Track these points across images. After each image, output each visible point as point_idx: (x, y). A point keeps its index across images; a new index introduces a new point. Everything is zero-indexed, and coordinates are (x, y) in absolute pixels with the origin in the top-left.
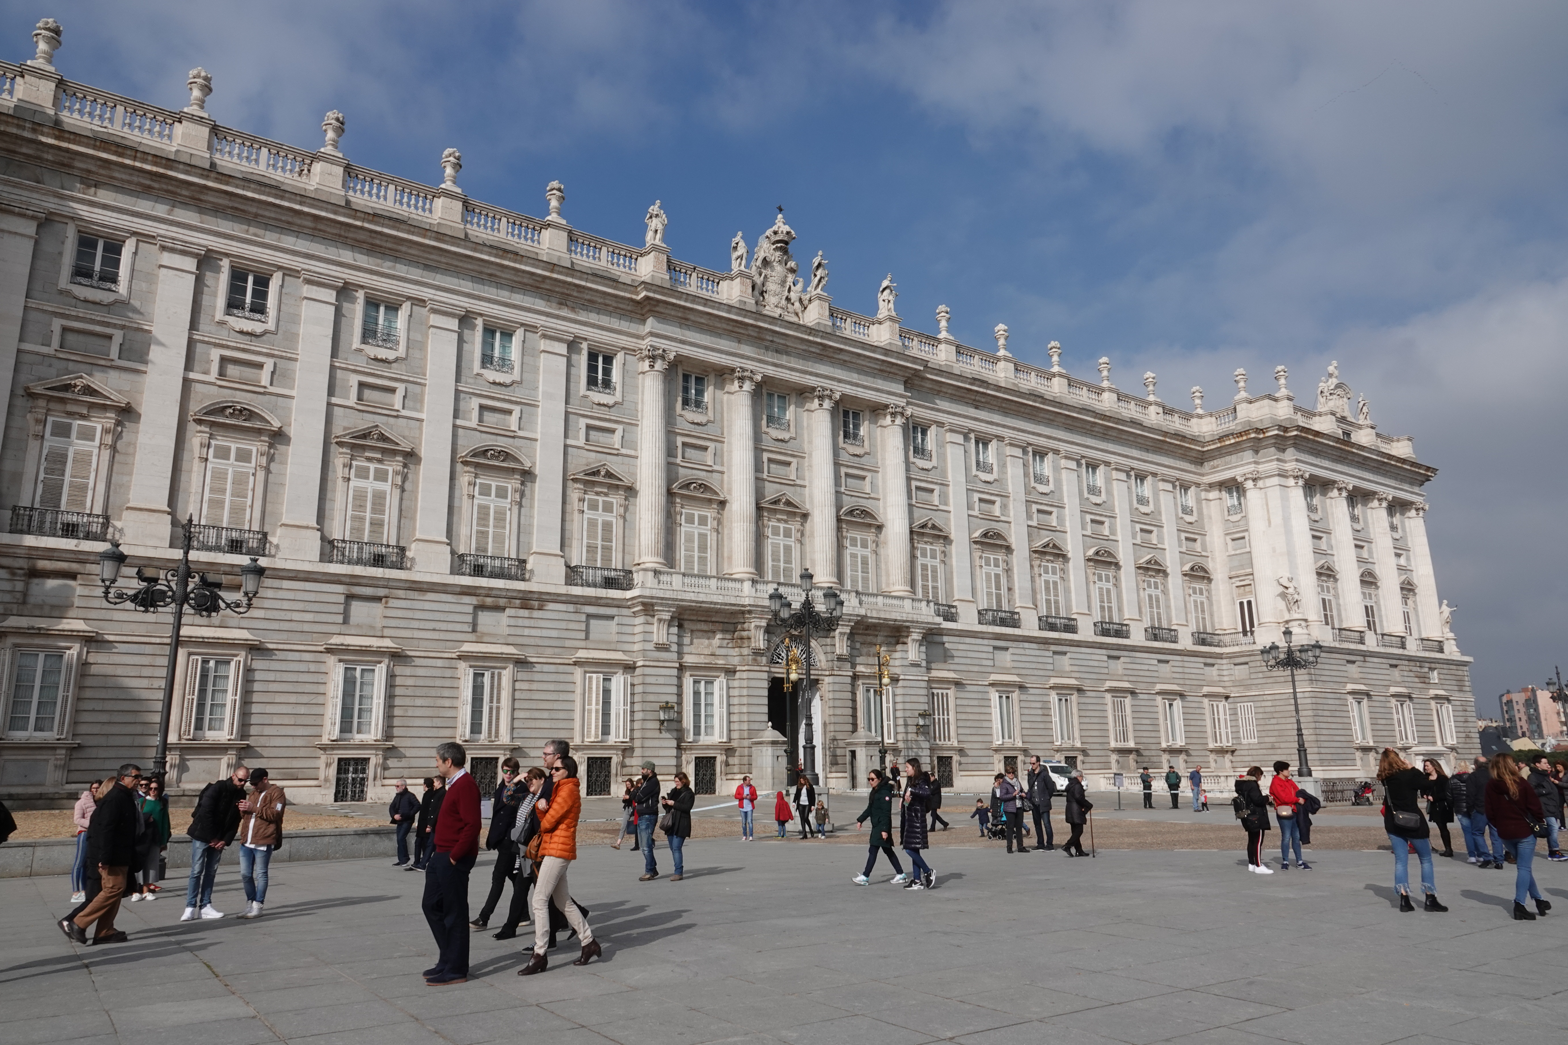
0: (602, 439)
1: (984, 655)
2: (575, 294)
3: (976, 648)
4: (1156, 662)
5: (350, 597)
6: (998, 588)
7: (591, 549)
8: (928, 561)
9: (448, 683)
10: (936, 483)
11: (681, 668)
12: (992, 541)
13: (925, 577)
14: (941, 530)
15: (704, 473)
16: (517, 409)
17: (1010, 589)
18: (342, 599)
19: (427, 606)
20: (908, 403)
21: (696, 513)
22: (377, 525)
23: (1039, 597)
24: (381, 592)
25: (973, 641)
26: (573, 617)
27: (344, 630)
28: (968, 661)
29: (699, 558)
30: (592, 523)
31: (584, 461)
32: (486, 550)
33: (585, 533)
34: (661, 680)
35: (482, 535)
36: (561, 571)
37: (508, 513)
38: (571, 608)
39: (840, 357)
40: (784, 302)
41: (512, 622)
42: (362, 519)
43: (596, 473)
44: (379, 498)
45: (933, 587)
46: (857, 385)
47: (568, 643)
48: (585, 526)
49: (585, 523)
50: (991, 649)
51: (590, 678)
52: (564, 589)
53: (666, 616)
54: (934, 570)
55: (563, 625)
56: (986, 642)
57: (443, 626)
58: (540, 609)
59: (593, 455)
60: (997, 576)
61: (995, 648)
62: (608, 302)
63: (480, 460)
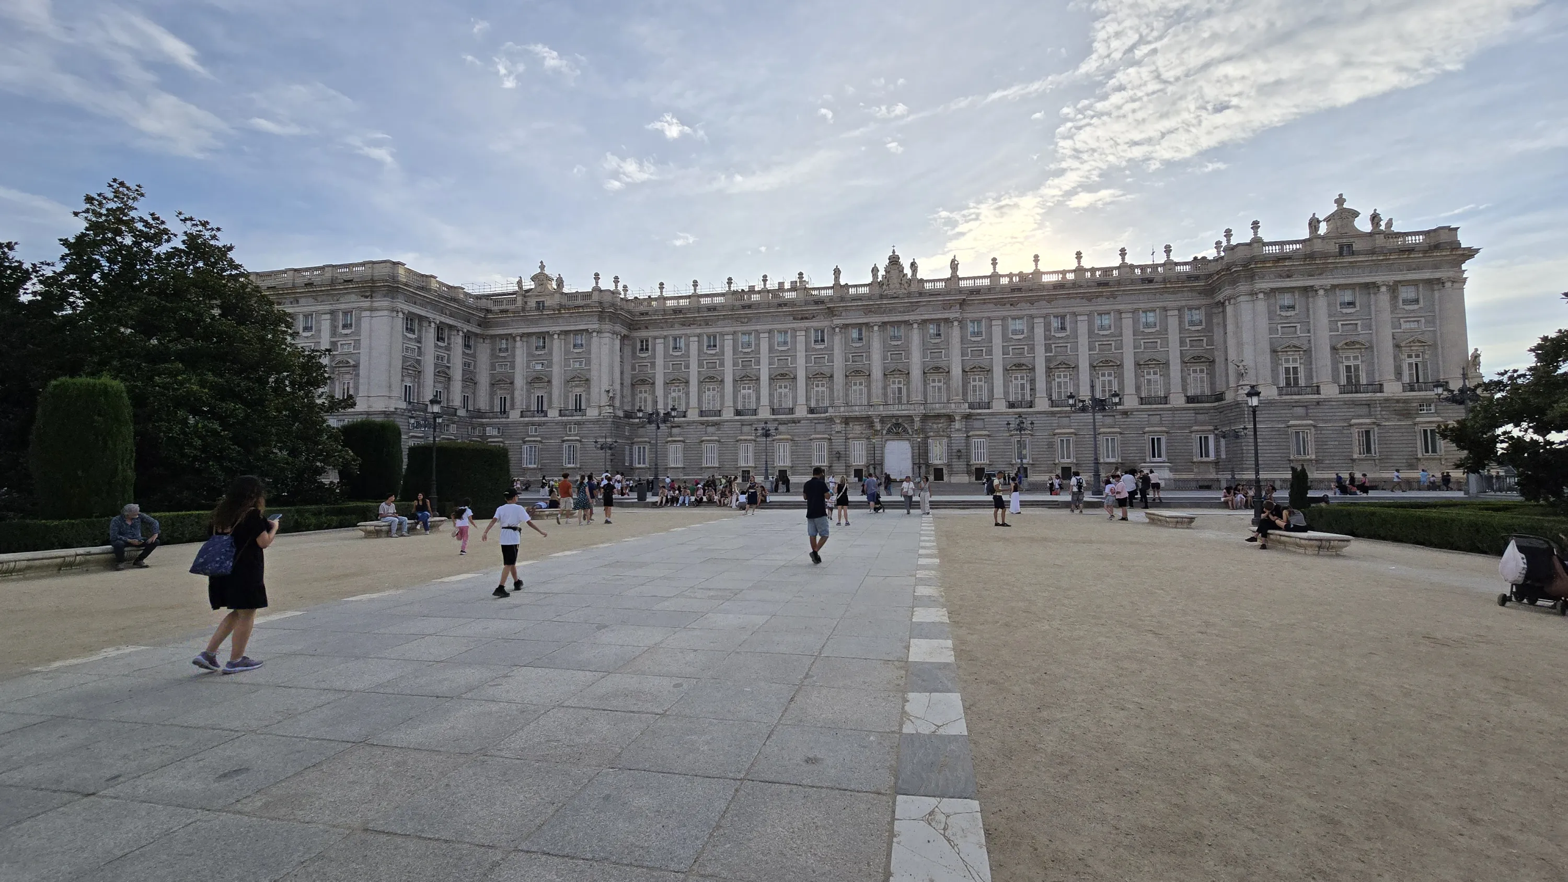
0: (821, 362)
3: (1003, 420)
4: (1146, 416)
5: (742, 425)
6: (1023, 390)
7: (817, 401)
8: (977, 383)
11: (847, 439)
12: (1019, 368)
13: (974, 391)
14: (985, 368)
15: (862, 366)
16: (789, 358)
17: (1031, 389)
21: (858, 381)
22: (749, 403)
23: (1053, 390)
25: (1002, 416)
26: (809, 425)
28: (998, 426)
29: (859, 398)
30: (817, 392)
31: (814, 371)
32: (782, 406)
33: (815, 395)
35: (781, 402)
36: (806, 410)
37: (789, 393)
38: (809, 421)
40: (898, 286)
41: (790, 428)
42: (745, 402)
43: (818, 374)
44: (750, 395)
45: (979, 395)
47: (809, 433)
49: (815, 392)
50: (1013, 419)
52: (807, 416)
53: (838, 421)
54: (981, 387)
56: (1010, 416)
58: (799, 422)
59: (817, 368)
60: (1022, 385)
61: (1015, 418)
63: (779, 377)
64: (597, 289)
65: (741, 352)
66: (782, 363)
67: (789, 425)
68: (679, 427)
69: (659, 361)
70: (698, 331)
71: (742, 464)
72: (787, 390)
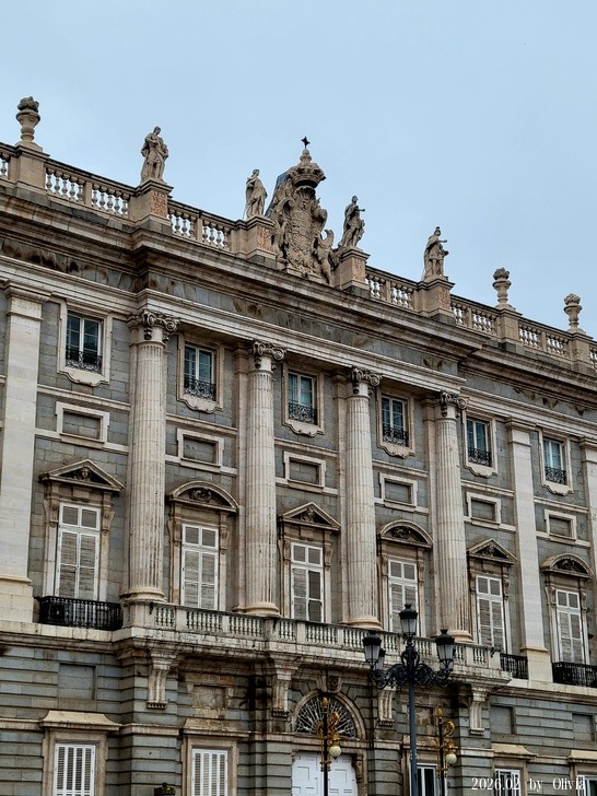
0: (82, 429)
1: (561, 725)
2: (54, 241)
3: (551, 714)
6: (576, 634)
7: (67, 575)
8: (488, 596)
10: (497, 496)
11: (182, 737)
12: (567, 572)
14: (504, 557)
15: (210, 477)
20: (462, 390)
21: (201, 528)
25: (547, 705)
26: (41, 666)
28: (542, 732)
29: (204, 588)
30: (70, 540)
31: (59, 458)
33: (59, 553)
34: (156, 754)
36: (29, 604)
38: (39, 654)
39: (381, 330)
43: (78, 473)
45: (496, 632)
46: (400, 367)
47: (36, 703)
48: (60, 544)
49: (60, 539)
50: (570, 717)
51: (62, 751)
52: (31, 630)
53: (163, 665)
54: (496, 609)
55: (29, 678)
56: (563, 707)
59: (71, 450)
61: (574, 714)
62: (93, 252)
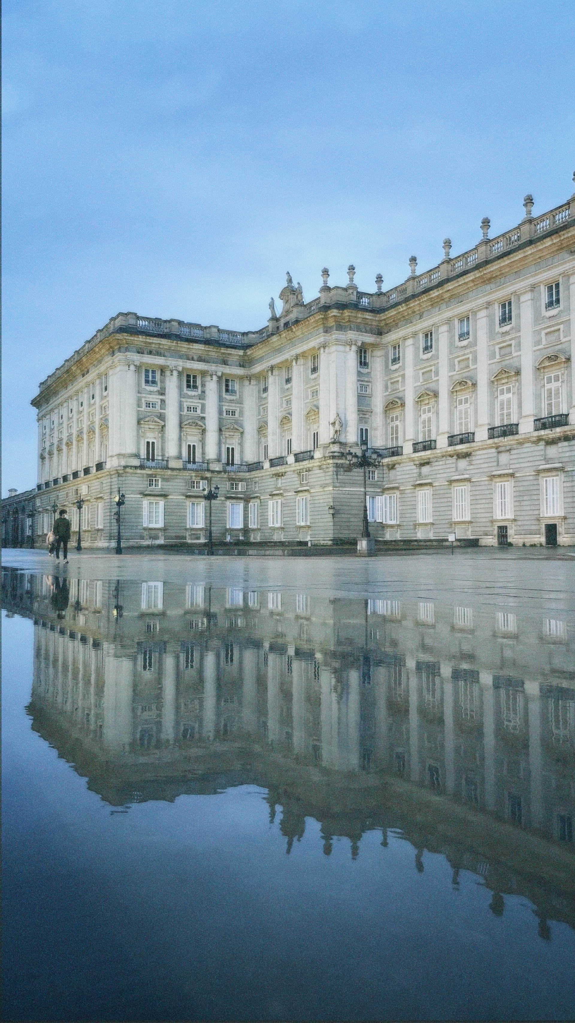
5: (499, 452)
9: (535, 488)
16: (561, 327)
18: (495, 454)
19: (526, 450)
22: (509, 415)
24: (508, 448)
27: (497, 468)
32: (551, 413)
35: (550, 405)
37: (560, 388)
41: (560, 450)
42: (503, 414)
44: (509, 401)
57: (531, 459)
63: (547, 364)
64: (326, 289)
65: (498, 333)
66: (552, 338)
67: (560, 444)
68: (428, 463)
69: (409, 371)
70: (448, 314)
71: (498, 515)
72: (559, 384)
